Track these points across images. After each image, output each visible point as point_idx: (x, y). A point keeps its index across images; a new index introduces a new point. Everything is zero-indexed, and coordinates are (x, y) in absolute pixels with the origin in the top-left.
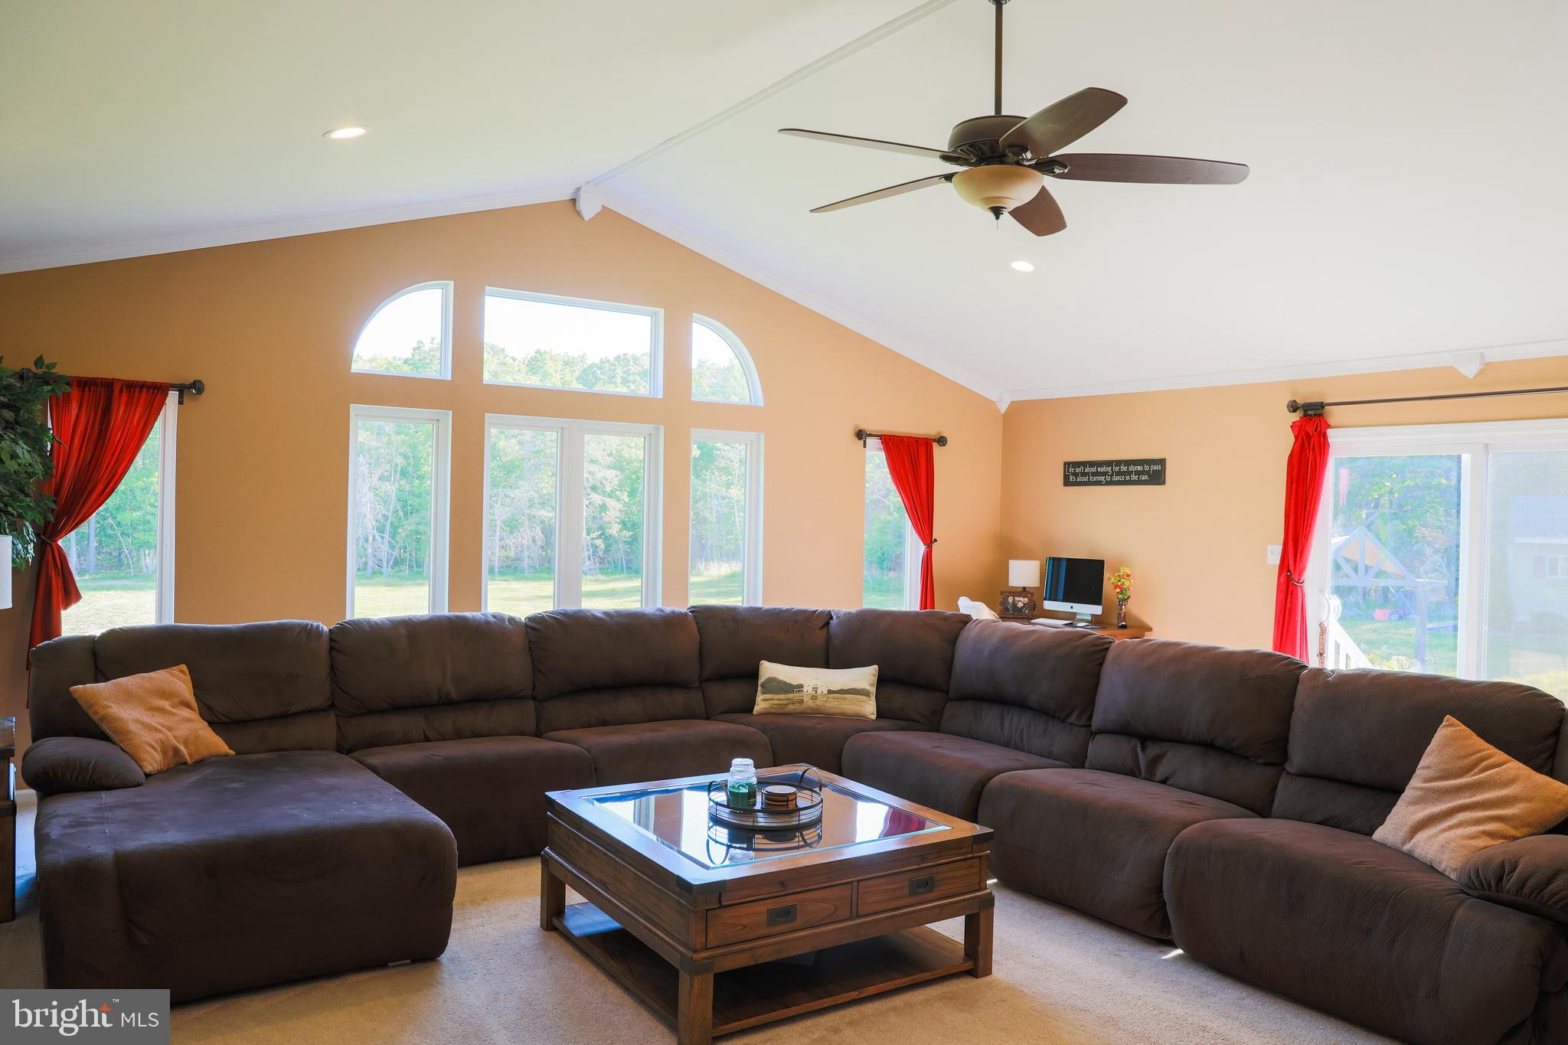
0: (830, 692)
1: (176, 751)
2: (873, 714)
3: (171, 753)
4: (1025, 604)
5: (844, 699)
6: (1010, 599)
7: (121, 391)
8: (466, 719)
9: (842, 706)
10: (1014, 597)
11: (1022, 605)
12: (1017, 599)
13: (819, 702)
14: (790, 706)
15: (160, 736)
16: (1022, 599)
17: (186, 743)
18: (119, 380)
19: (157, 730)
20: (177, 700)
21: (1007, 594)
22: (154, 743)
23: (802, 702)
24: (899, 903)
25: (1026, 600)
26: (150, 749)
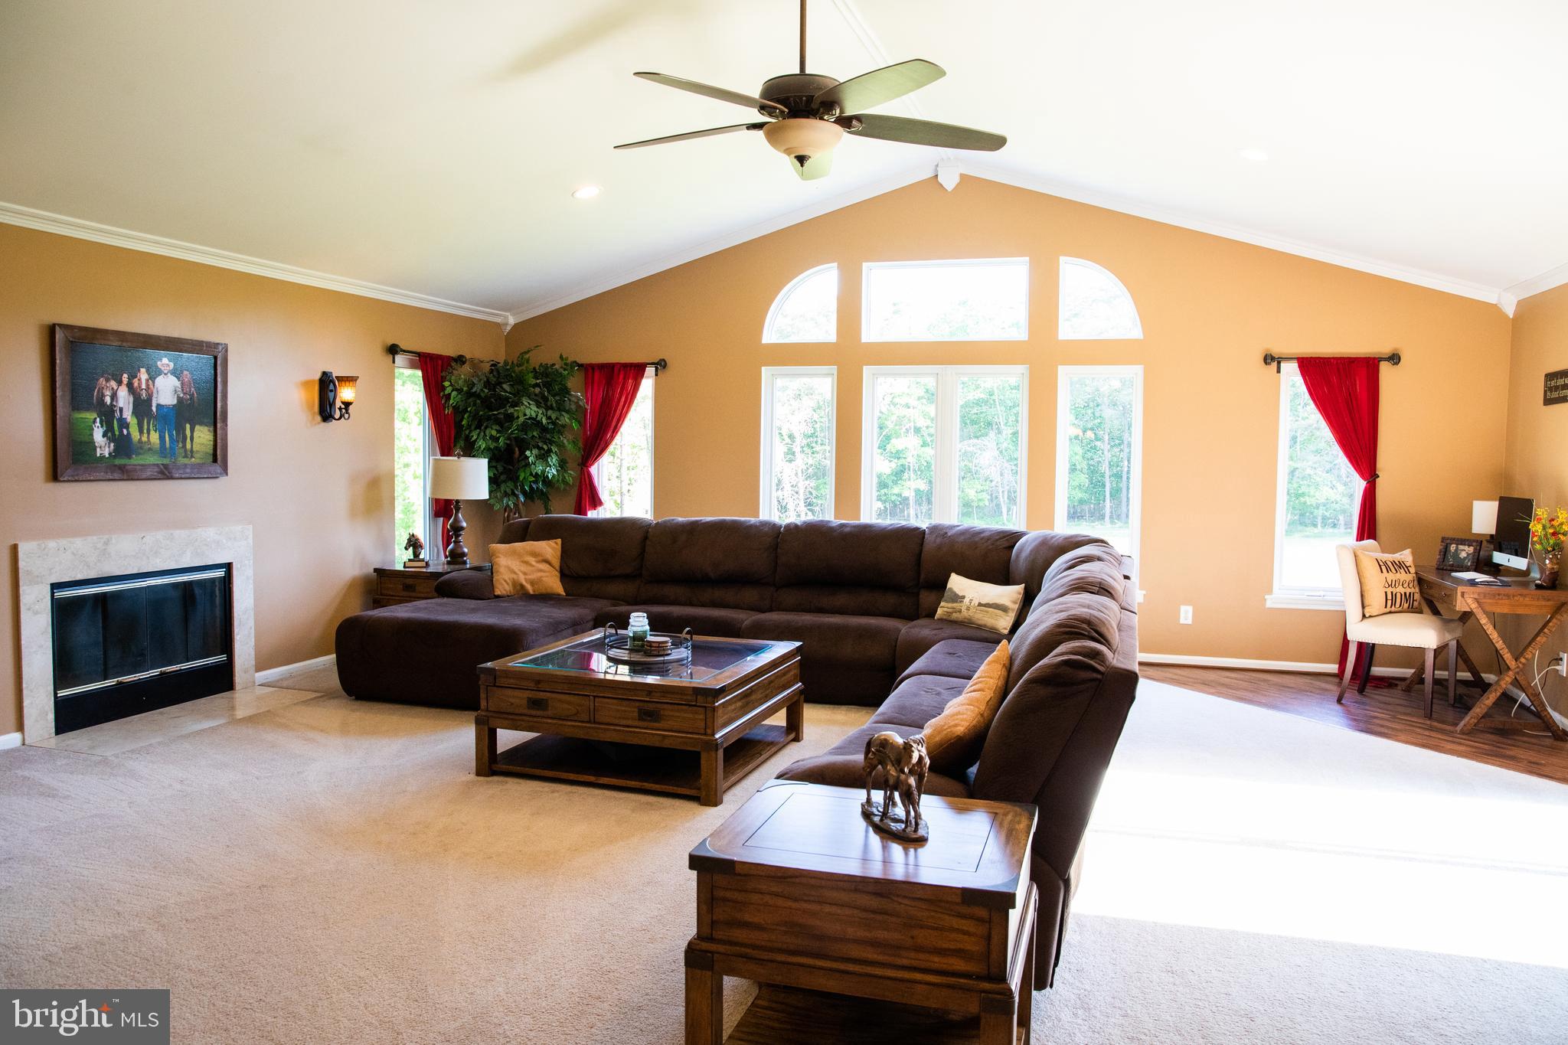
0: (980, 605)
1: (522, 586)
2: (1005, 629)
3: (518, 588)
4: (1468, 555)
5: (987, 612)
6: (1453, 547)
7: (620, 370)
8: (718, 594)
9: (984, 618)
10: (1457, 544)
11: (1466, 556)
12: (1461, 547)
13: (971, 613)
14: (954, 614)
15: (515, 576)
16: (1466, 548)
17: (532, 583)
18: (618, 363)
19: (515, 573)
20: (540, 558)
21: (1448, 541)
22: (509, 581)
23: (960, 611)
24: (630, 722)
25: (1471, 549)
26: (504, 583)
